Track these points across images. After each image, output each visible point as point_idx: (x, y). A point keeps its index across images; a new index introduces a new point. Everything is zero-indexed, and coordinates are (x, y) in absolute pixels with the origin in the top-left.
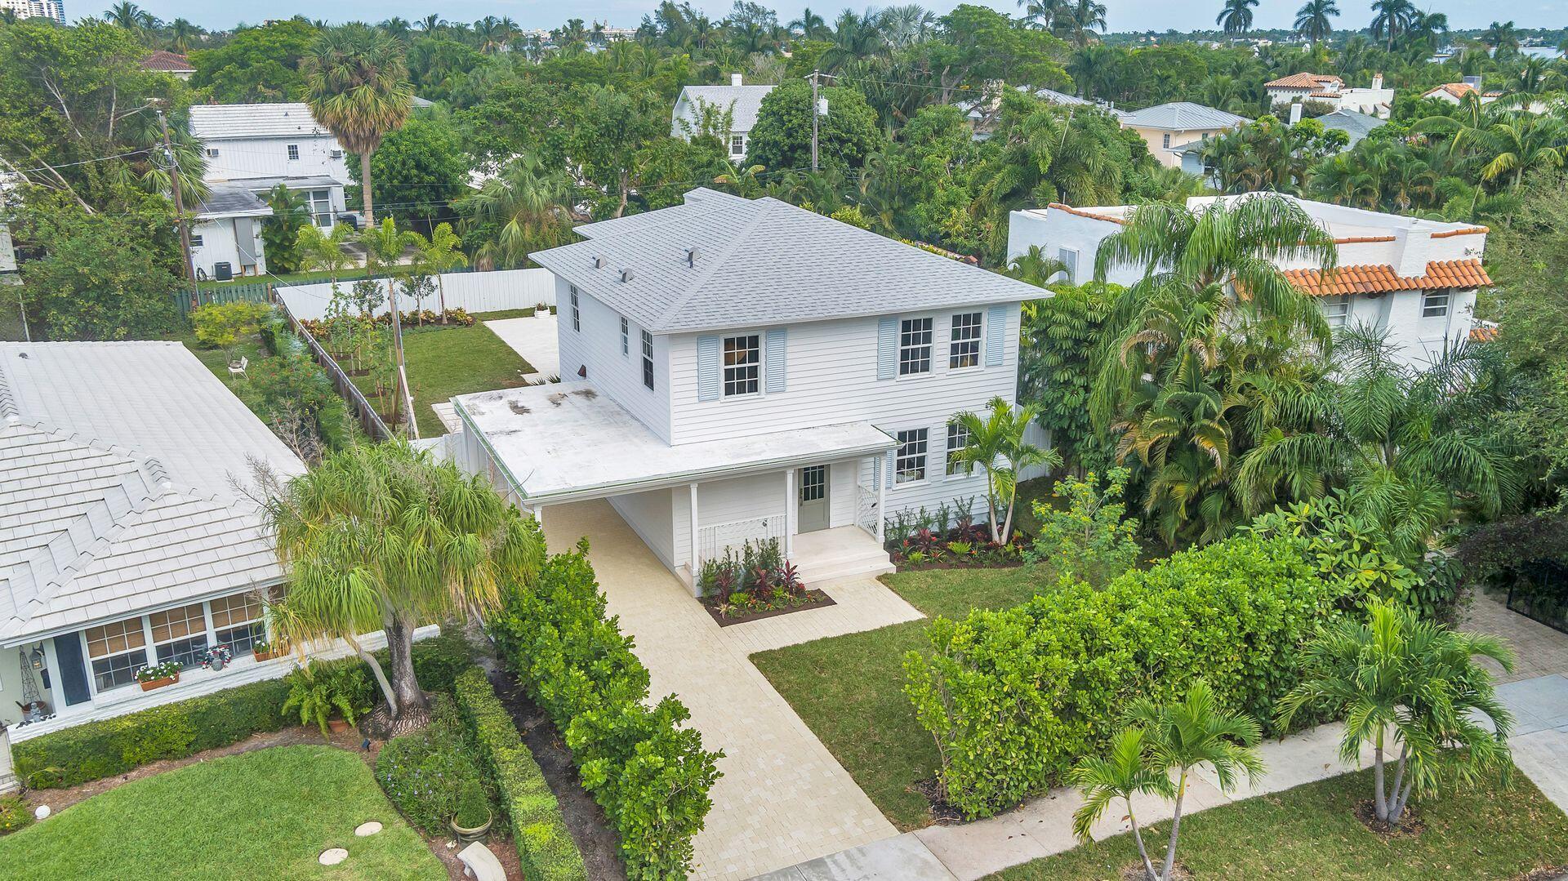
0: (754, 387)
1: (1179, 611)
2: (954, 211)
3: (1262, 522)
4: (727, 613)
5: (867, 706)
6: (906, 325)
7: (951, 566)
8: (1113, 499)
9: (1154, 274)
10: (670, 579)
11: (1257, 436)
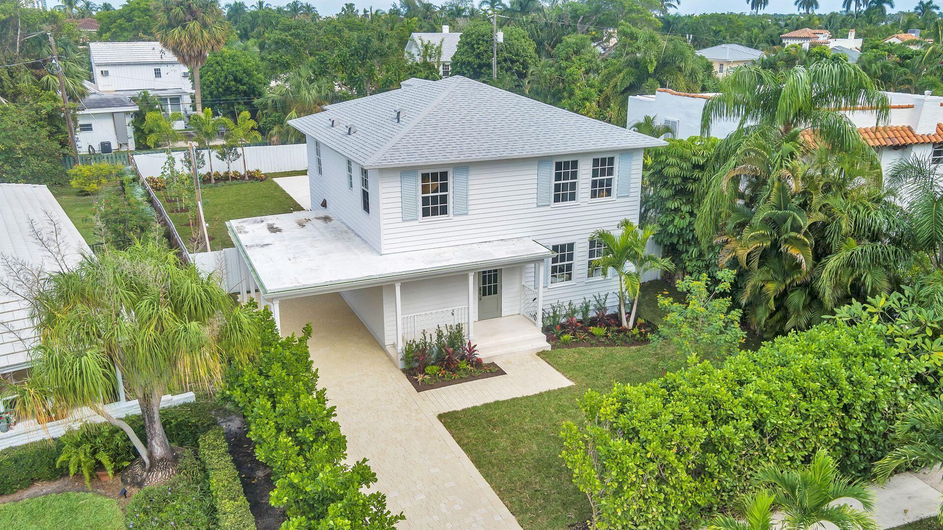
0: (444, 211)
1: (788, 385)
2: (588, 104)
3: (844, 312)
4: (423, 381)
5: (530, 458)
6: (558, 166)
7: (592, 345)
8: (723, 294)
9: (745, 126)
10: (382, 354)
11: (835, 246)
